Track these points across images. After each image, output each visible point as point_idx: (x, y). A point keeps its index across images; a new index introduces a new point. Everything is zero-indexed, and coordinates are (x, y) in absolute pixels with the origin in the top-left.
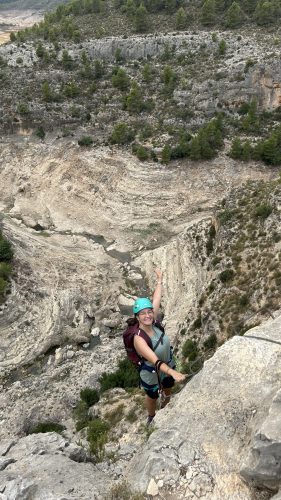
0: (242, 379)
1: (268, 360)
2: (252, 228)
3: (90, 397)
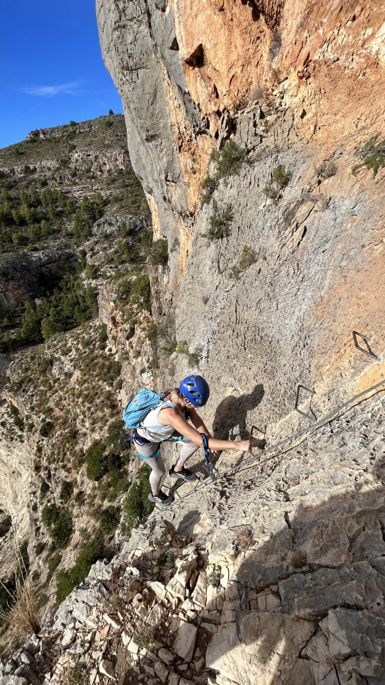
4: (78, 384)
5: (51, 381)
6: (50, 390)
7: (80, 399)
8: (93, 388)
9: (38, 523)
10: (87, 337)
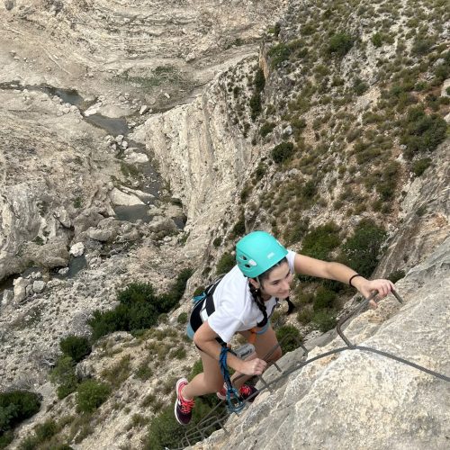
0: (362, 432)
1: (402, 392)
2: (322, 72)
3: (76, 349)
4: (364, 117)
5: (331, 77)
6: (320, 92)
7: (353, 144)
8: (381, 141)
9: (212, 263)
10: (432, 32)
